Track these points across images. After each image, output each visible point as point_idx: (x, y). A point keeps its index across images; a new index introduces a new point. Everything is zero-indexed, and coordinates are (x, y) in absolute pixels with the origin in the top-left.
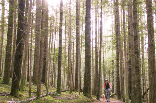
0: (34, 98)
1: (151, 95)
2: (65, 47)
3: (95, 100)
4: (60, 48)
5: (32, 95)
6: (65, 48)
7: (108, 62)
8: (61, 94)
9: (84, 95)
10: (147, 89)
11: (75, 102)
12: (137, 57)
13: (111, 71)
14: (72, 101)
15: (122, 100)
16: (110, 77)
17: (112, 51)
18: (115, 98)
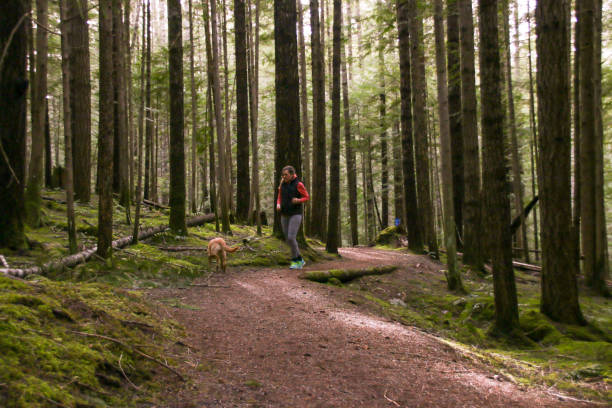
0: (87, 253)
1: (552, 231)
2: (191, 47)
3: (319, 255)
4: (175, 51)
5: (78, 243)
6: (192, 53)
7: (361, 103)
8: (187, 235)
9: (279, 238)
10: (525, 206)
11: (246, 264)
12: (491, 80)
13: (377, 140)
14: (235, 263)
15: (426, 253)
16: (373, 161)
17: (381, 56)
18: (399, 245)
